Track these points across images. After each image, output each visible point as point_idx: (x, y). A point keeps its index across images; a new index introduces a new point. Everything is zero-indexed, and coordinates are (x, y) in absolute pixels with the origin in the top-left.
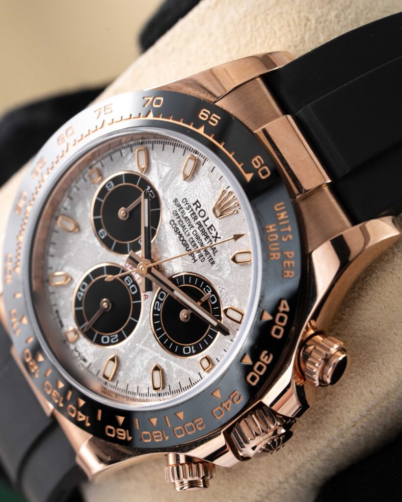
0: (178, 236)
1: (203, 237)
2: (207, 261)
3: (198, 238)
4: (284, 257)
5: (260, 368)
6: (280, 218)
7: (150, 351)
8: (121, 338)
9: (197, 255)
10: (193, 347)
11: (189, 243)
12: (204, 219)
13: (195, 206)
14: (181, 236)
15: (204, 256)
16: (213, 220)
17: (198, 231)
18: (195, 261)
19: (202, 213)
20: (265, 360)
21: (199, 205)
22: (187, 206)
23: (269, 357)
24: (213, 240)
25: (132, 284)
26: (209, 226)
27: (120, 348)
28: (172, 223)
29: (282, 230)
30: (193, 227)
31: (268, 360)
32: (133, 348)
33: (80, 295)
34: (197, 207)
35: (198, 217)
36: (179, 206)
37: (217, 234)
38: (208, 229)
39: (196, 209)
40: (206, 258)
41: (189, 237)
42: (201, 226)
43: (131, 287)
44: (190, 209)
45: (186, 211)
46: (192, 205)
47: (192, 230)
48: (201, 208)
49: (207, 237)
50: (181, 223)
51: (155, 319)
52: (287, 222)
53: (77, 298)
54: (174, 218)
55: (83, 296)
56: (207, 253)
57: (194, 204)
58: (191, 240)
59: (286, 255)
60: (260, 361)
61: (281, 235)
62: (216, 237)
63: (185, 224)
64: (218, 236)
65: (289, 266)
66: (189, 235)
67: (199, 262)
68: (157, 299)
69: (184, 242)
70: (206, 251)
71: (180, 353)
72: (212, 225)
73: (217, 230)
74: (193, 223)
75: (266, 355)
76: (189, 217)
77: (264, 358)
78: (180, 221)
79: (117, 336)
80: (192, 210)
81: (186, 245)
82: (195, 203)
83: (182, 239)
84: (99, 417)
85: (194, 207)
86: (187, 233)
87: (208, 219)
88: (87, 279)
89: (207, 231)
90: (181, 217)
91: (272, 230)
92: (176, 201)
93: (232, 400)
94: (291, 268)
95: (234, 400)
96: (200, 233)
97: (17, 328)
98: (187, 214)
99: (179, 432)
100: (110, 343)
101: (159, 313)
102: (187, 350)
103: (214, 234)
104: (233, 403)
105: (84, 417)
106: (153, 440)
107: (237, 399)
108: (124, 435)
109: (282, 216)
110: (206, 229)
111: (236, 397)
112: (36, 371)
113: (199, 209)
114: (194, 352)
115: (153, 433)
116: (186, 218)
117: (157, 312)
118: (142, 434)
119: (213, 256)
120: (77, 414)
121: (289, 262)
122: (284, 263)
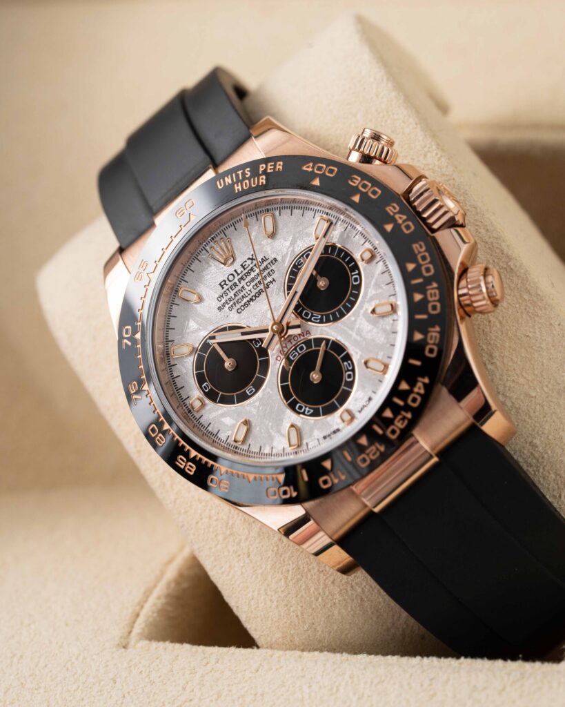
0: (251, 303)
1: (253, 274)
2: (273, 267)
3: (253, 280)
4: (265, 172)
5: (365, 186)
7: (358, 321)
8: (348, 358)
9: (269, 279)
10: (353, 274)
11: (258, 289)
12: (236, 275)
13: (225, 286)
14: (251, 299)
15: (269, 270)
16: (237, 265)
17: (246, 281)
18: (274, 280)
19: (231, 278)
20: (357, 182)
21: (224, 283)
22: (224, 296)
23: (354, 178)
24: (255, 262)
25: (297, 351)
26: (242, 269)
27: (357, 358)
28: (240, 311)
29: (240, 178)
30: (243, 287)
31: (357, 179)
32: (356, 343)
33: (309, 411)
34: (225, 284)
35: (234, 282)
36: (224, 305)
37: (249, 259)
38: (245, 269)
39: (227, 285)
40: (271, 268)
41: (253, 290)
42: (242, 278)
43: (300, 352)
44: (227, 291)
45: (229, 297)
46: (224, 290)
47: (246, 286)
48: (226, 279)
49: (252, 269)
50: (240, 301)
51: (328, 321)
52: (234, 175)
53: (311, 415)
54: (235, 309)
55: (310, 408)
56: (266, 268)
57: (223, 288)
58: (255, 287)
59: (263, 171)
60: (357, 186)
61: (244, 179)
62: (252, 259)
63: (240, 296)
64: (251, 257)
67: (274, 276)
68: (310, 320)
69: (257, 295)
70: (264, 269)
72: (242, 265)
73: (246, 259)
74: (239, 287)
75: (352, 181)
76: (234, 291)
77: (354, 183)
78: (238, 302)
79: (345, 363)
80: (228, 289)
81: (260, 293)
82: (222, 286)
83: (254, 298)
84: (418, 363)
85: (226, 287)
86: (249, 292)
87: (235, 271)
88: (293, 405)
89: (246, 271)
90: (235, 301)
91: (240, 187)
92: (220, 309)
93: (395, 213)
94: (275, 165)
95: (395, 211)
96: (248, 279)
97: (337, 476)
98: (231, 294)
99: (428, 270)
100: (353, 370)
101: (322, 316)
102: (356, 280)
103: (249, 262)
104: (399, 212)
105: (419, 384)
106: (438, 301)
107: (394, 208)
108: (434, 334)
109: (228, 180)
110: (244, 272)
111: (392, 209)
112: (378, 449)
113: (227, 282)
114: (357, 272)
115: (430, 300)
116: (235, 295)
117: (321, 319)
118: (432, 312)
119: (269, 261)
120: (417, 393)
121: (270, 167)
122: (269, 171)
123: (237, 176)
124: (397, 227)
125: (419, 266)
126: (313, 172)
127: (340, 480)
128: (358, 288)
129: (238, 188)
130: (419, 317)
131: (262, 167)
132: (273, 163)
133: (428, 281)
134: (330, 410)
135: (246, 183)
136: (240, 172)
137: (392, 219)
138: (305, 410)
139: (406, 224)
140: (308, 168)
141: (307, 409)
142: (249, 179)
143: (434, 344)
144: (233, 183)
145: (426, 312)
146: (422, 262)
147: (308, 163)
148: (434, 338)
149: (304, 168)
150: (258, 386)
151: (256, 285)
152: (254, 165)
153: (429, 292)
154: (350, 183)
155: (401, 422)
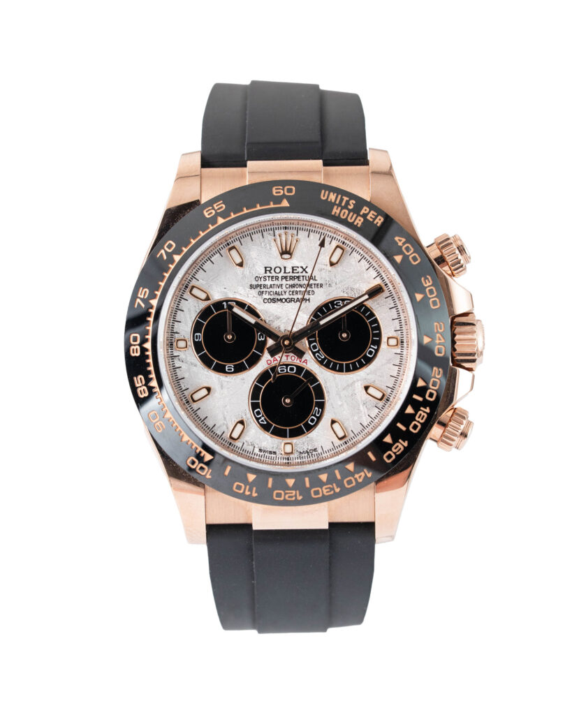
0: (279, 303)
1: (296, 281)
2: (316, 290)
3: (293, 286)
4: (365, 216)
5: (431, 292)
6: (333, 201)
8: (322, 406)
9: (306, 296)
10: (372, 346)
11: (292, 296)
12: (283, 271)
13: (268, 272)
14: (281, 300)
15: (311, 289)
16: (289, 264)
17: (288, 282)
18: (309, 300)
19: (278, 270)
20: (428, 284)
21: (269, 269)
22: (262, 279)
23: (428, 279)
24: (304, 274)
25: (287, 368)
26: (291, 271)
27: (328, 411)
28: (266, 301)
29: (343, 204)
30: (281, 285)
31: (429, 282)
33: (262, 421)
34: (270, 271)
35: (277, 275)
36: (257, 286)
37: (302, 267)
38: (293, 272)
39: (270, 273)
40: (313, 289)
41: (287, 293)
42: (286, 278)
43: (289, 371)
44: (267, 278)
45: (266, 283)
46: (265, 275)
47: (284, 287)
48: (273, 269)
49: (298, 277)
50: (272, 293)
51: (327, 366)
52: (340, 196)
53: (262, 426)
54: (264, 296)
55: (265, 419)
56: (310, 286)
57: (266, 273)
58: (291, 293)
59: (364, 214)
60: (426, 287)
61: (346, 207)
62: (304, 270)
63: (274, 290)
64: (304, 267)
65: (373, 217)
66: (285, 293)
67: (311, 297)
68: (314, 353)
69: (288, 300)
71: (369, 361)
72: (293, 268)
73: (299, 266)
74: (279, 282)
75: (425, 280)
76: (272, 283)
77: (426, 283)
78: (269, 293)
79: (316, 408)
80: (269, 277)
81: (291, 300)
82: (266, 271)
83: (284, 301)
85: (268, 274)
86: (283, 293)
87: (285, 268)
88: (254, 406)
89: (293, 275)
90: (268, 290)
91: (338, 212)
92: (252, 286)
93: (438, 332)
94: (376, 217)
95: (439, 330)
96: (291, 282)
97: (251, 490)
98: (269, 283)
99: (431, 395)
100: (319, 418)
101: (325, 358)
103: (300, 270)
104: (441, 334)
105: (363, 474)
106: (421, 424)
107: (440, 328)
108: (400, 446)
109: (332, 197)
110: (291, 274)
111: (438, 327)
112: (296, 496)
113: (272, 271)
114: (376, 348)
115: (417, 418)
116: (271, 286)
117: (323, 360)
118: (411, 429)
119: (316, 282)
120: (356, 479)
121: (370, 215)
122: (368, 217)
123: (342, 200)
124: (432, 344)
125: (427, 387)
126: (401, 247)
127: (252, 494)
129: (336, 211)
130: (399, 425)
131: (365, 210)
132: (376, 214)
133: (425, 403)
134: (279, 433)
135: (345, 213)
136: (346, 199)
137: (432, 335)
138: (260, 418)
139: (440, 346)
140: (399, 241)
141: (263, 418)
142: (350, 211)
143: (395, 453)
144: (335, 204)
145: (407, 426)
146: (431, 386)
147: (402, 237)
148: (398, 449)
149: (396, 239)
150: (239, 369)
151: (293, 292)
152: (360, 202)
153: (420, 412)
154: (423, 279)
155: (328, 490)
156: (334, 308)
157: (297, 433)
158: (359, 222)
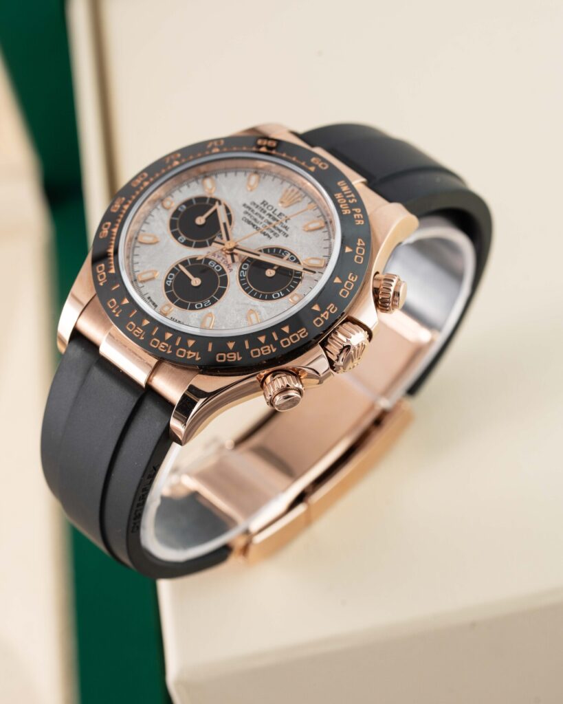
0: (251, 226)
1: (274, 222)
2: (281, 236)
3: (270, 223)
4: (354, 213)
5: (349, 285)
6: (344, 190)
8: (213, 302)
9: (271, 234)
10: (281, 293)
11: (262, 228)
12: (273, 211)
14: (254, 225)
15: (278, 233)
16: (281, 210)
18: (271, 238)
19: (270, 208)
20: (352, 280)
21: (266, 203)
22: (255, 206)
23: (355, 277)
25: (215, 265)
26: (278, 214)
27: (214, 308)
28: (244, 219)
30: (263, 218)
31: (354, 279)
33: (169, 283)
35: (267, 210)
36: (248, 207)
37: (286, 217)
38: (278, 216)
39: (264, 206)
40: (280, 234)
41: (262, 225)
42: (270, 215)
43: (215, 267)
44: (259, 207)
45: (255, 209)
48: (268, 205)
49: (278, 221)
50: (252, 217)
51: (242, 282)
52: (350, 191)
53: (166, 286)
54: (246, 216)
55: (171, 283)
56: (280, 231)
57: (261, 204)
58: (264, 226)
59: (354, 211)
60: (348, 280)
61: (347, 199)
63: (256, 217)
65: (359, 217)
66: (261, 223)
67: (274, 238)
68: (241, 269)
69: (258, 229)
70: (279, 229)
72: (281, 213)
73: (286, 215)
74: (263, 215)
75: (352, 275)
76: (259, 212)
77: (351, 277)
79: (209, 301)
80: (261, 208)
81: (260, 230)
82: (263, 203)
83: (255, 227)
84: (210, 349)
85: (262, 206)
86: (259, 223)
87: (276, 210)
88: (173, 271)
90: (252, 214)
91: (339, 197)
92: (244, 205)
93: (329, 311)
94: (360, 219)
95: (331, 310)
96: (270, 220)
97: (117, 310)
98: (257, 211)
99: (286, 343)
100: (204, 307)
101: (245, 277)
102: (276, 295)
103: (284, 218)
104: (330, 313)
105: (194, 354)
106: (262, 355)
107: (333, 310)
108: (235, 357)
109: (345, 188)
110: (276, 217)
111: (332, 308)
112: (141, 335)
113: (266, 206)
114: (282, 295)
115: (262, 349)
116: (256, 214)
117: (243, 277)
118: (252, 352)
119: (286, 232)
120: (187, 354)
121: (358, 215)
122: (355, 216)
123: (349, 194)
124: (317, 314)
125: (287, 335)
126: (357, 246)
127: (115, 313)
128: (270, 298)
129: (338, 196)
130: (246, 343)
131: (358, 210)
132: (362, 217)
133: (276, 344)
134: (171, 297)
135: (343, 201)
136: (353, 195)
137: (323, 309)
139: (321, 319)
140: (360, 242)
141: (170, 281)
142: (347, 203)
143: (227, 358)
144: (343, 192)
145: (251, 347)
146: (291, 337)
147: (365, 242)
148: (231, 357)
149: (359, 240)
150: (187, 244)
151: (266, 226)
152: (360, 204)
153: (268, 347)
154: (351, 274)
155: (163, 347)
156: (281, 254)
157: (182, 305)
158: (346, 212)
